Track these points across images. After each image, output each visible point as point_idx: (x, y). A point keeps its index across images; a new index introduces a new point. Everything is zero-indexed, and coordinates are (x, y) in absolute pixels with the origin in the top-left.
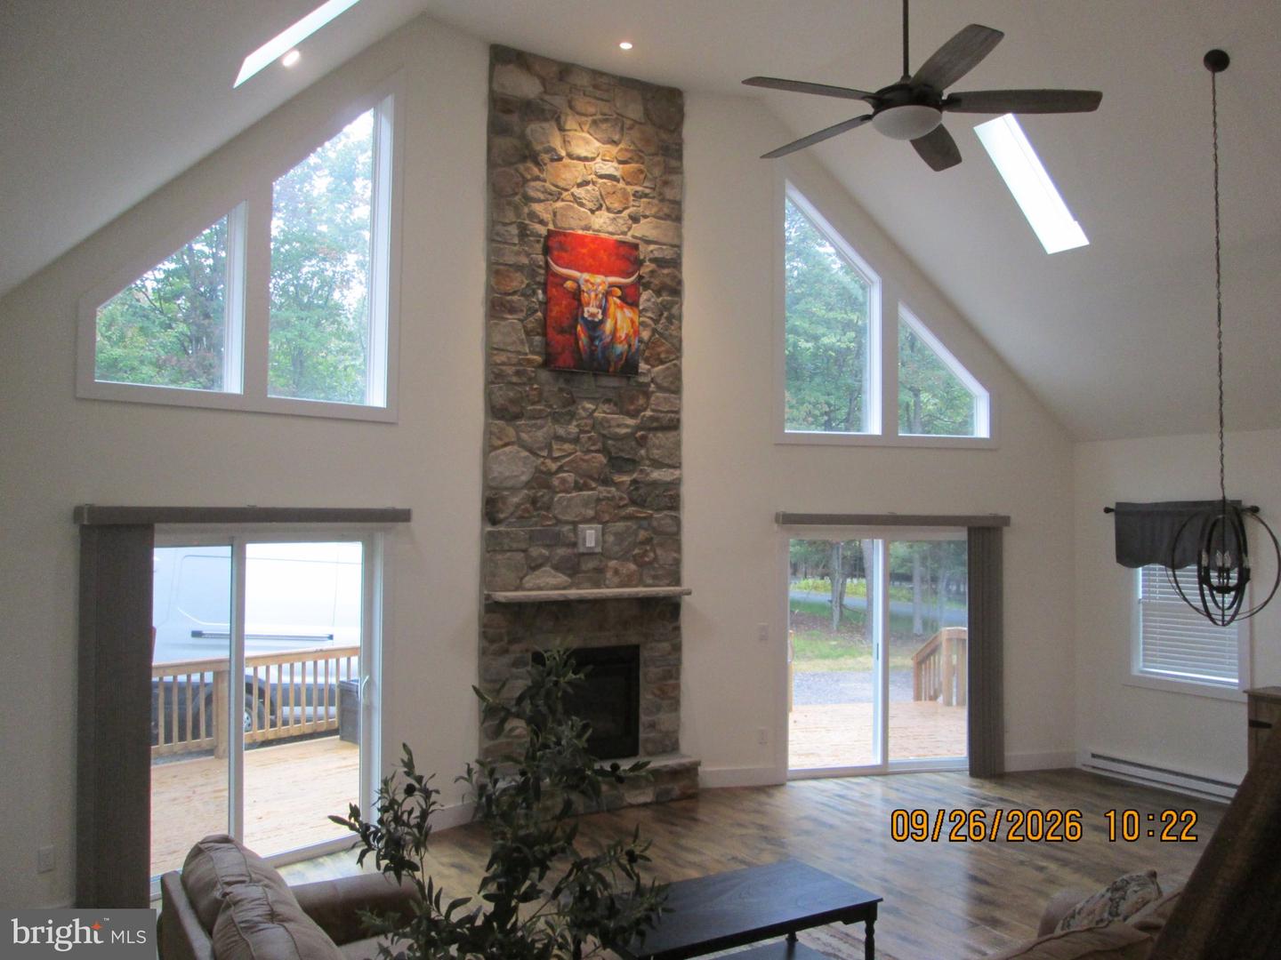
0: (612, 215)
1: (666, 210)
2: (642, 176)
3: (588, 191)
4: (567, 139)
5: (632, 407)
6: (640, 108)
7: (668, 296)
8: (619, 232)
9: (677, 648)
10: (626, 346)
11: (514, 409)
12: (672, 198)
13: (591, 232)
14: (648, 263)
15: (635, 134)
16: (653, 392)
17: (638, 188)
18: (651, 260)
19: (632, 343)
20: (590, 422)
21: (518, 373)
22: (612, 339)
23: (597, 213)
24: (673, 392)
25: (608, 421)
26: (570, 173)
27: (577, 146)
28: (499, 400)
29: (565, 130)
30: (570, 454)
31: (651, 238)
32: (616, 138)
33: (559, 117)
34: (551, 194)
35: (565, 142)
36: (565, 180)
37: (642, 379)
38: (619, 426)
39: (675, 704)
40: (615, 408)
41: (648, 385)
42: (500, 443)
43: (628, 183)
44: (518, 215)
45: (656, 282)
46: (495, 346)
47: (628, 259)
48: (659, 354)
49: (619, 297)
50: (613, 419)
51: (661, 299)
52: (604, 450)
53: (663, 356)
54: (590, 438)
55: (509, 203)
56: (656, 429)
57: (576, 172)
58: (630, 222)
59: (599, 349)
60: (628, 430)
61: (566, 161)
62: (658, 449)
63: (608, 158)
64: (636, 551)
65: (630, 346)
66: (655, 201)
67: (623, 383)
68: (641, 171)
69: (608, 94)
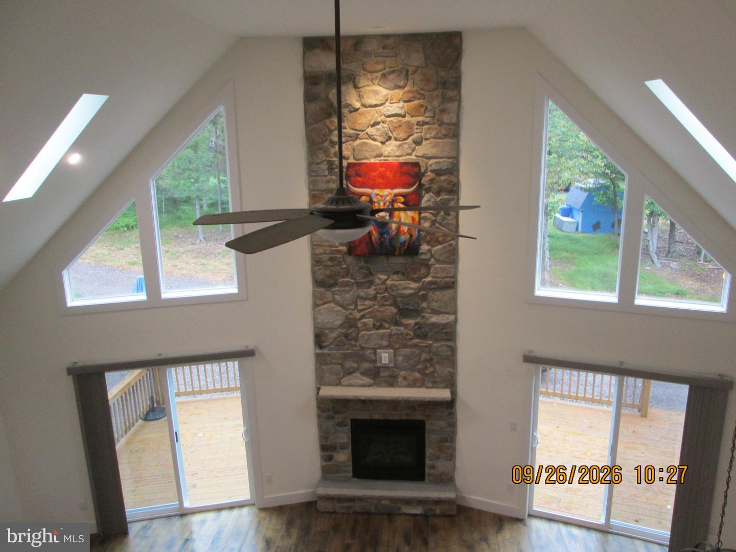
0: (398, 143)
1: (444, 132)
2: (423, 110)
3: (378, 129)
4: (361, 94)
5: (416, 276)
6: (421, 55)
7: (447, 195)
8: (405, 154)
9: (453, 425)
10: (408, 236)
11: (332, 281)
12: (448, 122)
13: (383, 158)
14: (429, 173)
15: (417, 77)
16: (432, 265)
17: (420, 119)
18: (432, 171)
19: (413, 234)
20: (383, 287)
21: (331, 259)
22: (397, 233)
23: (387, 143)
24: (450, 263)
25: (397, 286)
26: (364, 119)
27: (368, 98)
28: (320, 277)
29: (359, 88)
30: (370, 307)
31: (431, 155)
32: (401, 84)
33: (355, 79)
34: (350, 137)
35: (360, 97)
36: (360, 124)
37: (423, 257)
38: (405, 288)
39: (451, 457)
40: (402, 277)
41: (429, 260)
42: (321, 302)
43: (412, 116)
44: (328, 156)
45: (435, 186)
46: (315, 243)
47: (410, 174)
48: (437, 238)
49: (403, 203)
50: (400, 284)
51: (440, 198)
52: (395, 304)
53: (440, 239)
54: (383, 297)
55: (320, 149)
56: (435, 289)
57: (373, 115)
58: (414, 145)
59: (387, 240)
60: (412, 291)
61: (363, 110)
62: (436, 302)
63: (394, 101)
64: (420, 366)
65: (411, 236)
66: (436, 126)
67: (409, 260)
68: (422, 106)
69: (394, 50)
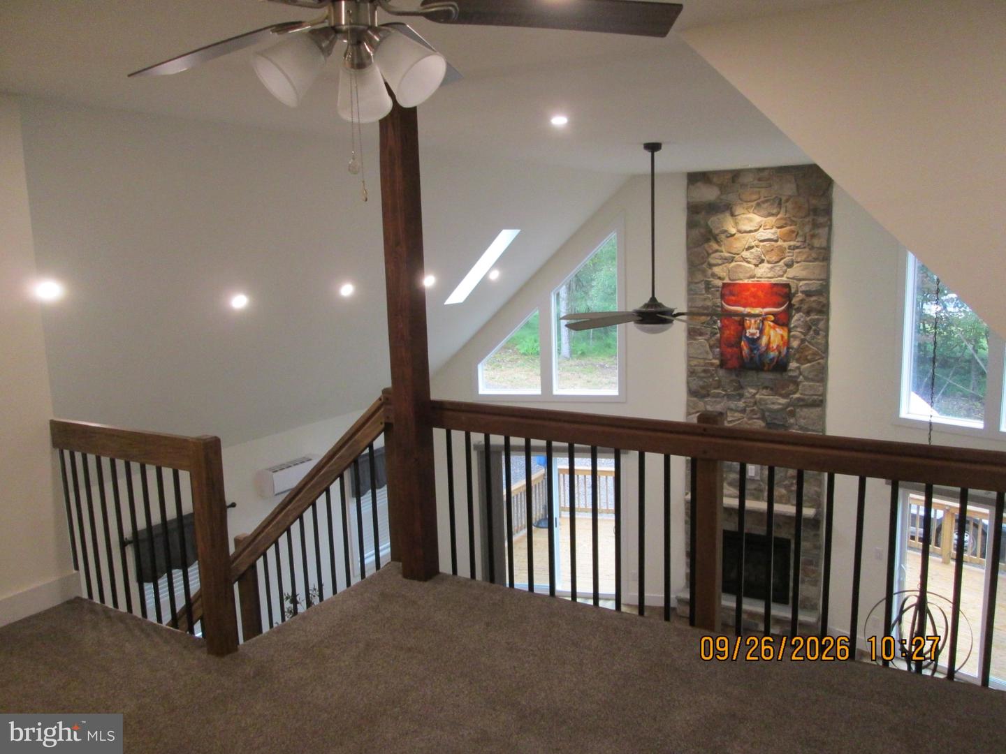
0: (770, 265)
1: (814, 255)
2: (794, 235)
3: (752, 253)
4: (737, 221)
5: (784, 392)
6: (793, 186)
7: (816, 315)
8: (776, 276)
10: (777, 353)
11: (704, 392)
12: (818, 246)
13: (756, 279)
14: (800, 294)
15: (790, 205)
16: (801, 382)
17: (792, 243)
18: (802, 292)
19: (782, 351)
20: (752, 400)
21: (705, 371)
22: (766, 349)
23: (760, 265)
24: (819, 381)
25: (764, 400)
26: (739, 244)
27: (744, 224)
28: (694, 387)
29: (735, 216)
30: (739, 419)
31: (801, 277)
32: (775, 211)
33: (731, 208)
34: (725, 259)
35: (736, 224)
36: (736, 248)
37: (791, 374)
38: (773, 403)
40: (771, 392)
41: (797, 377)
42: (694, 411)
43: (784, 241)
44: (705, 276)
45: (805, 307)
46: (691, 356)
47: (780, 295)
48: (807, 356)
49: (773, 321)
50: (769, 399)
51: (809, 318)
52: (763, 418)
53: (809, 357)
54: (752, 411)
55: (699, 270)
56: (801, 406)
57: (749, 240)
58: (785, 268)
59: (757, 356)
60: (780, 406)
61: (738, 235)
62: (804, 419)
63: (767, 227)
64: (787, 482)
65: (780, 353)
66: (807, 250)
67: (778, 376)
68: (793, 232)
69: (768, 182)
